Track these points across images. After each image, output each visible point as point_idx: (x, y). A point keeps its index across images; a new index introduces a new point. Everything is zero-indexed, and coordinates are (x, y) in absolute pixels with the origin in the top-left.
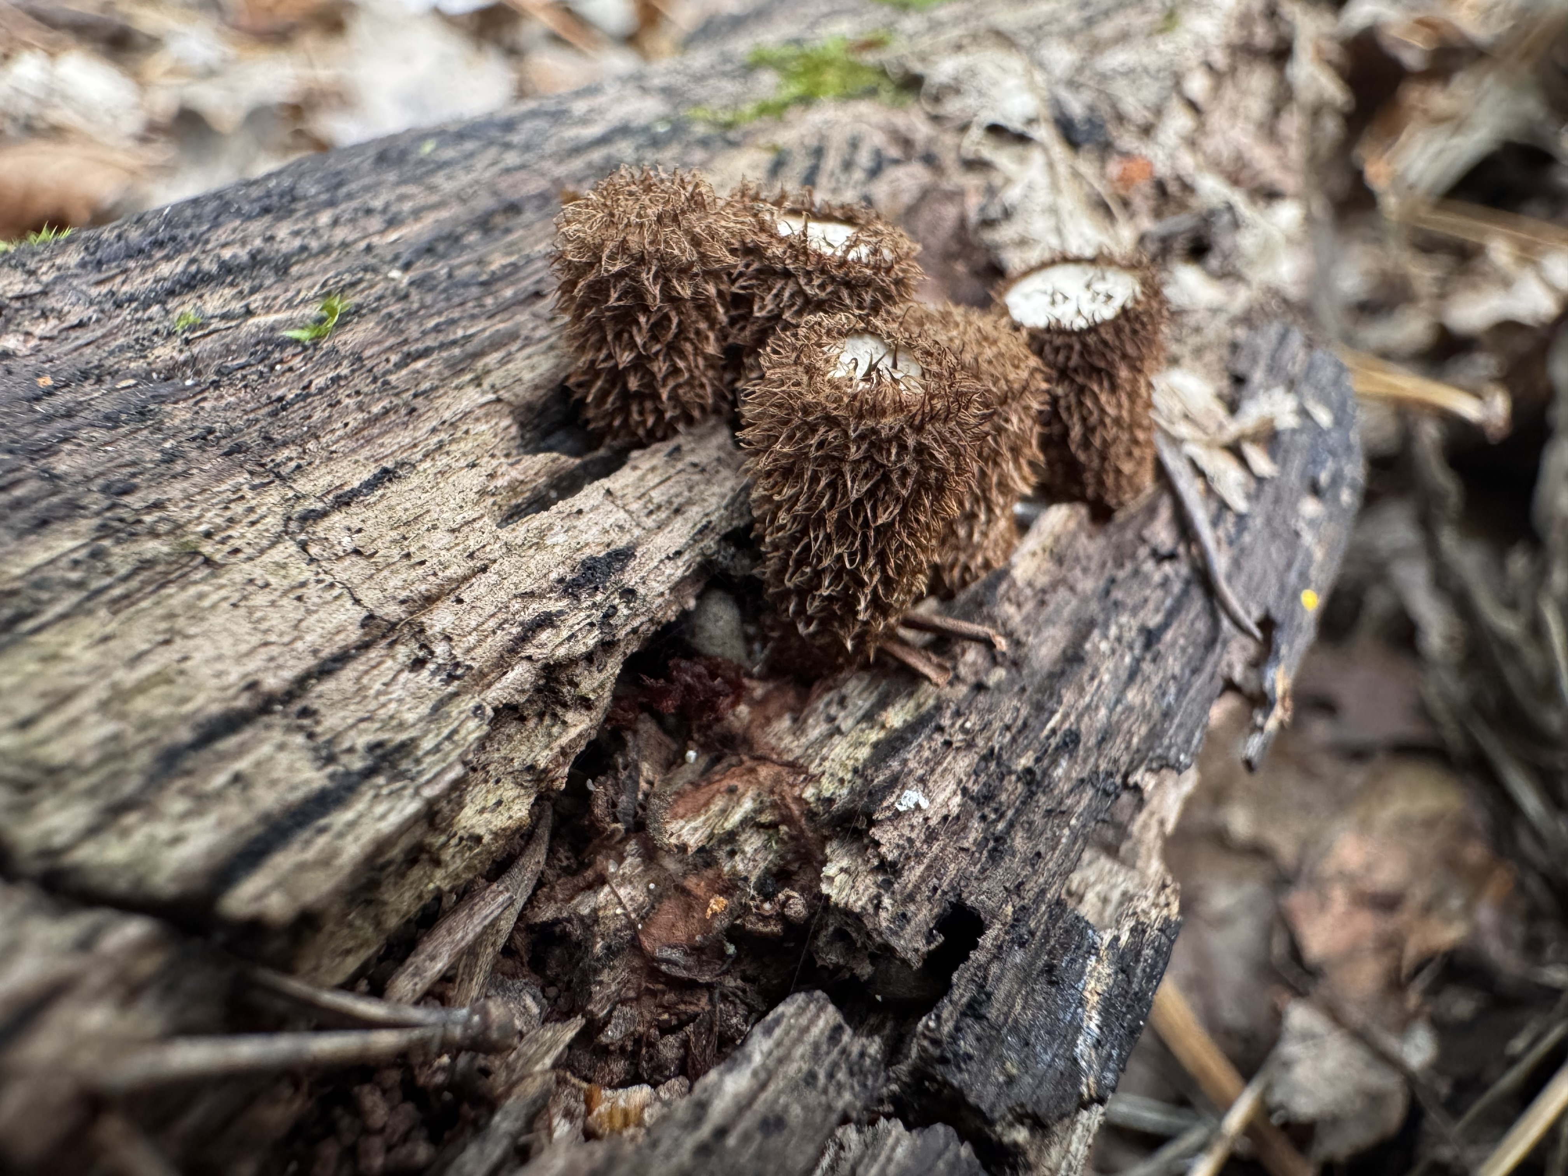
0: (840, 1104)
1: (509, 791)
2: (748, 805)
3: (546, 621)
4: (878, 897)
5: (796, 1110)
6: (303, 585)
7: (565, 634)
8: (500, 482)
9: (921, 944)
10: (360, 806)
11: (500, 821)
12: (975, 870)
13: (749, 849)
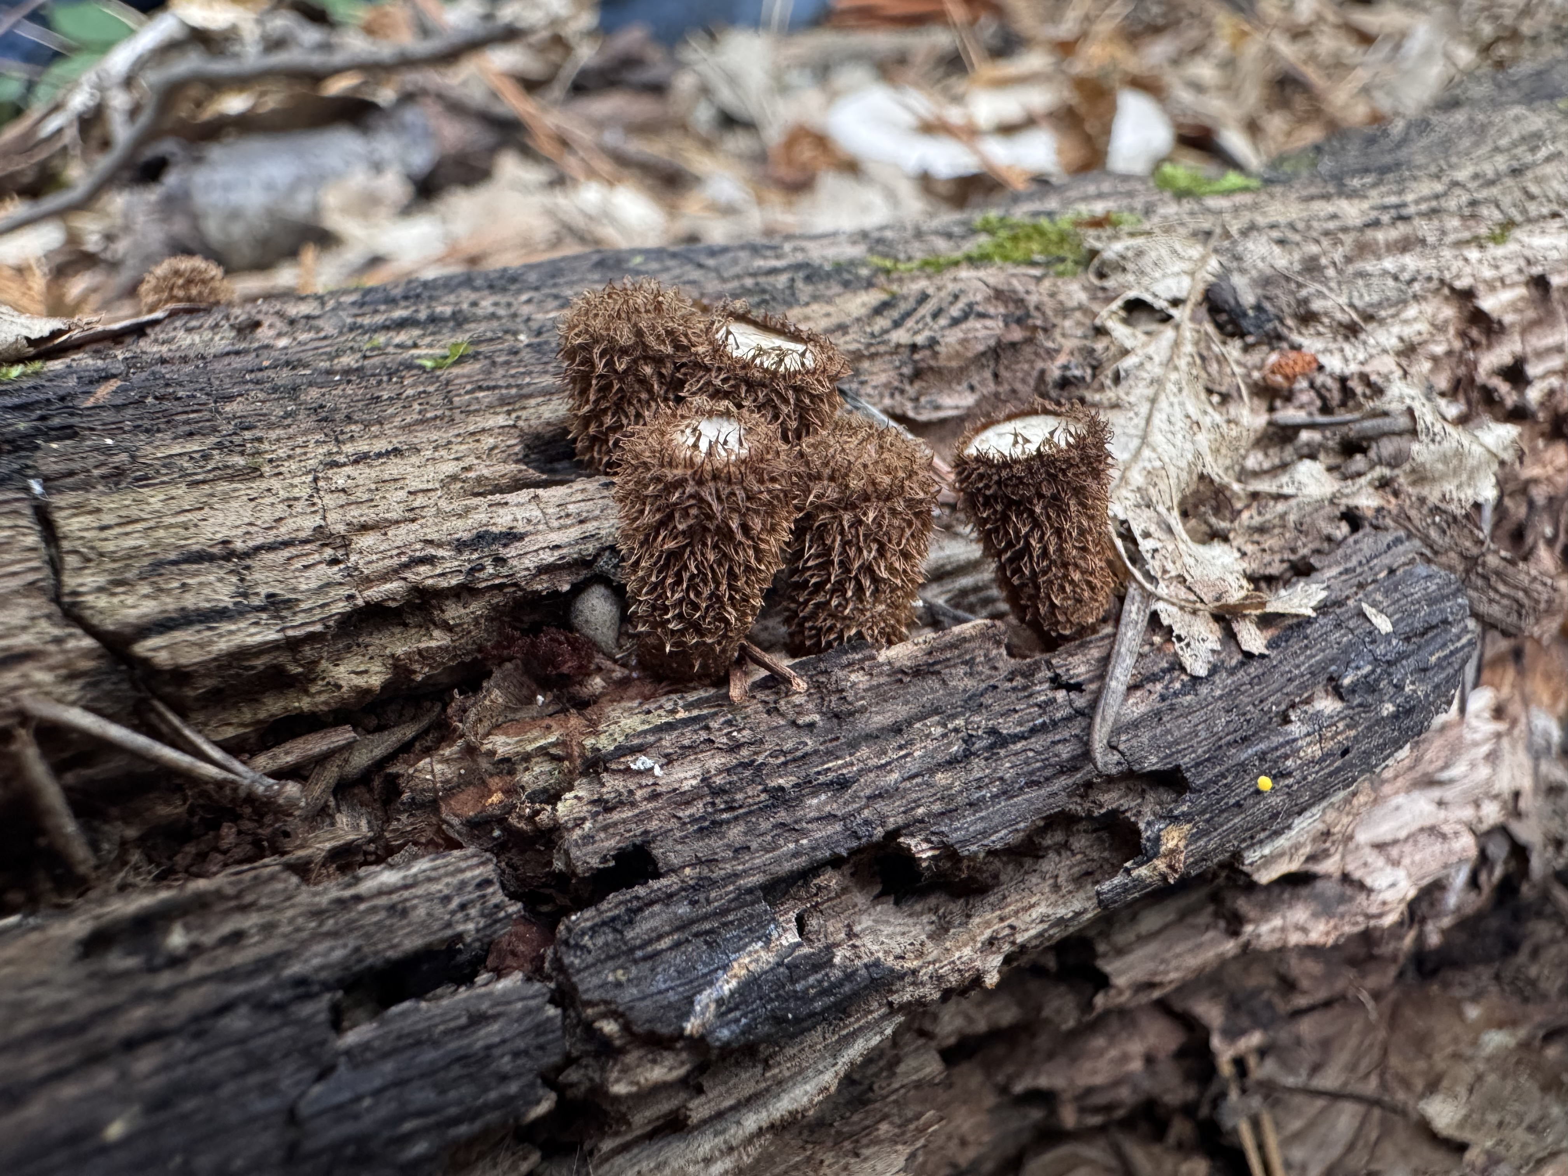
0: (460, 928)
1: (376, 667)
2: (552, 739)
3: (429, 560)
4: (584, 820)
5: (421, 912)
6: (296, 499)
7: (438, 571)
8: (472, 475)
9: (595, 862)
10: (242, 625)
11: (360, 681)
12: (678, 834)
13: (537, 769)
